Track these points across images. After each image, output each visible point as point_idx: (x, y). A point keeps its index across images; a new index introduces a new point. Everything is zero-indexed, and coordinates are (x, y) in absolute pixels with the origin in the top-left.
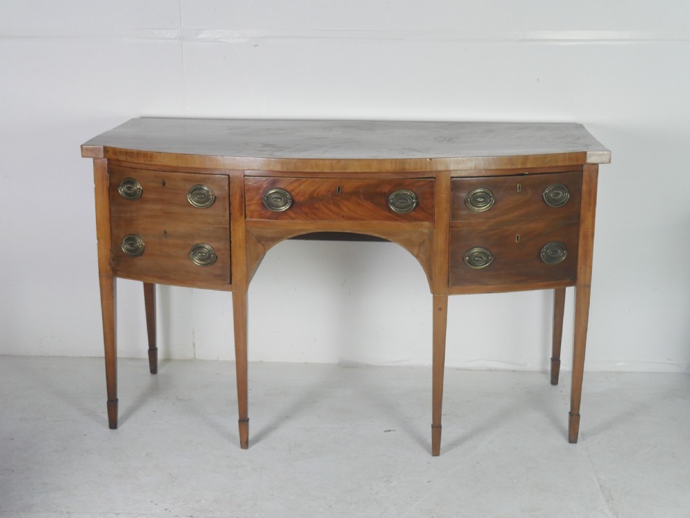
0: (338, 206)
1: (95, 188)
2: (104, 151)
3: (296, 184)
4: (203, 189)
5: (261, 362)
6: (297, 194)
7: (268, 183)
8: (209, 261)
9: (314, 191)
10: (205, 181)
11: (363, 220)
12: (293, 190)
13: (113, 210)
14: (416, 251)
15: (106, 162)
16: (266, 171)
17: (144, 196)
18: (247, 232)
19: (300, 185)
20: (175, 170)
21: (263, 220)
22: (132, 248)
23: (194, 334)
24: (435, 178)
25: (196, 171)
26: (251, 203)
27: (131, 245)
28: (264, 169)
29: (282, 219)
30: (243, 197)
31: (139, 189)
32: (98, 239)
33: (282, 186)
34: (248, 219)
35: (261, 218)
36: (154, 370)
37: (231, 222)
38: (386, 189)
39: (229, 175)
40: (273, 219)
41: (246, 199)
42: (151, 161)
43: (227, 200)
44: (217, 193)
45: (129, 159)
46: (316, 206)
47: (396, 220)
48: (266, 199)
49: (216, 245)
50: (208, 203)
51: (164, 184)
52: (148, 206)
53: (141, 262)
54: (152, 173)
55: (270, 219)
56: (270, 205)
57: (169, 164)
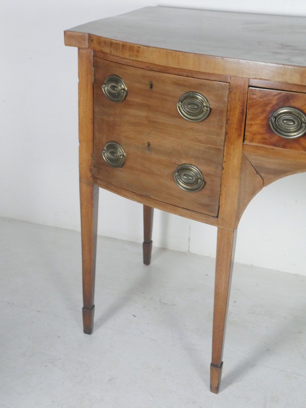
1: (79, 84)
2: (89, 39)
4: (197, 98)
5: (252, 265)
7: (278, 99)
8: (195, 187)
10: (200, 87)
13: (96, 110)
15: (92, 54)
16: (279, 82)
17: (128, 98)
18: (244, 158)
20: (165, 70)
21: (266, 146)
22: (113, 157)
23: (190, 228)
25: (190, 74)
26: (253, 122)
27: (112, 153)
28: (277, 80)
29: (291, 148)
30: (244, 113)
31: (124, 89)
32: (80, 142)
33: (297, 104)
34: (246, 142)
35: (263, 143)
36: (147, 260)
39: (230, 83)
40: (279, 146)
41: (248, 117)
42: (137, 56)
44: (213, 105)
45: (114, 52)
48: (273, 119)
49: (205, 169)
50: (200, 116)
51: (151, 86)
52: (132, 111)
53: (122, 174)
54: (140, 72)
55: (275, 145)
56: (278, 129)
57: (157, 62)
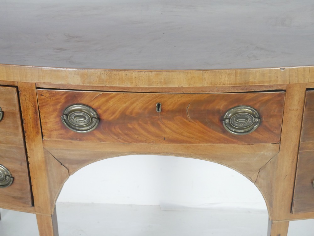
0: (158, 126)
3: (103, 99)
6: (105, 111)
9: (126, 109)
11: (191, 143)
12: (99, 107)
14: (255, 176)
18: (46, 152)
19: (107, 101)
21: (64, 141)
24: (285, 90)
26: (47, 121)
29: (87, 140)
30: (37, 113)
33: (85, 101)
34: (45, 138)
35: (61, 138)
37: (26, 140)
38: (221, 106)
39: (17, 87)
40: (76, 140)
41: (42, 116)
43: (18, 116)
46: (129, 126)
47: (233, 142)
48: (64, 117)
49: (11, 165)
55: (72, 139)
56: (71, 124)
